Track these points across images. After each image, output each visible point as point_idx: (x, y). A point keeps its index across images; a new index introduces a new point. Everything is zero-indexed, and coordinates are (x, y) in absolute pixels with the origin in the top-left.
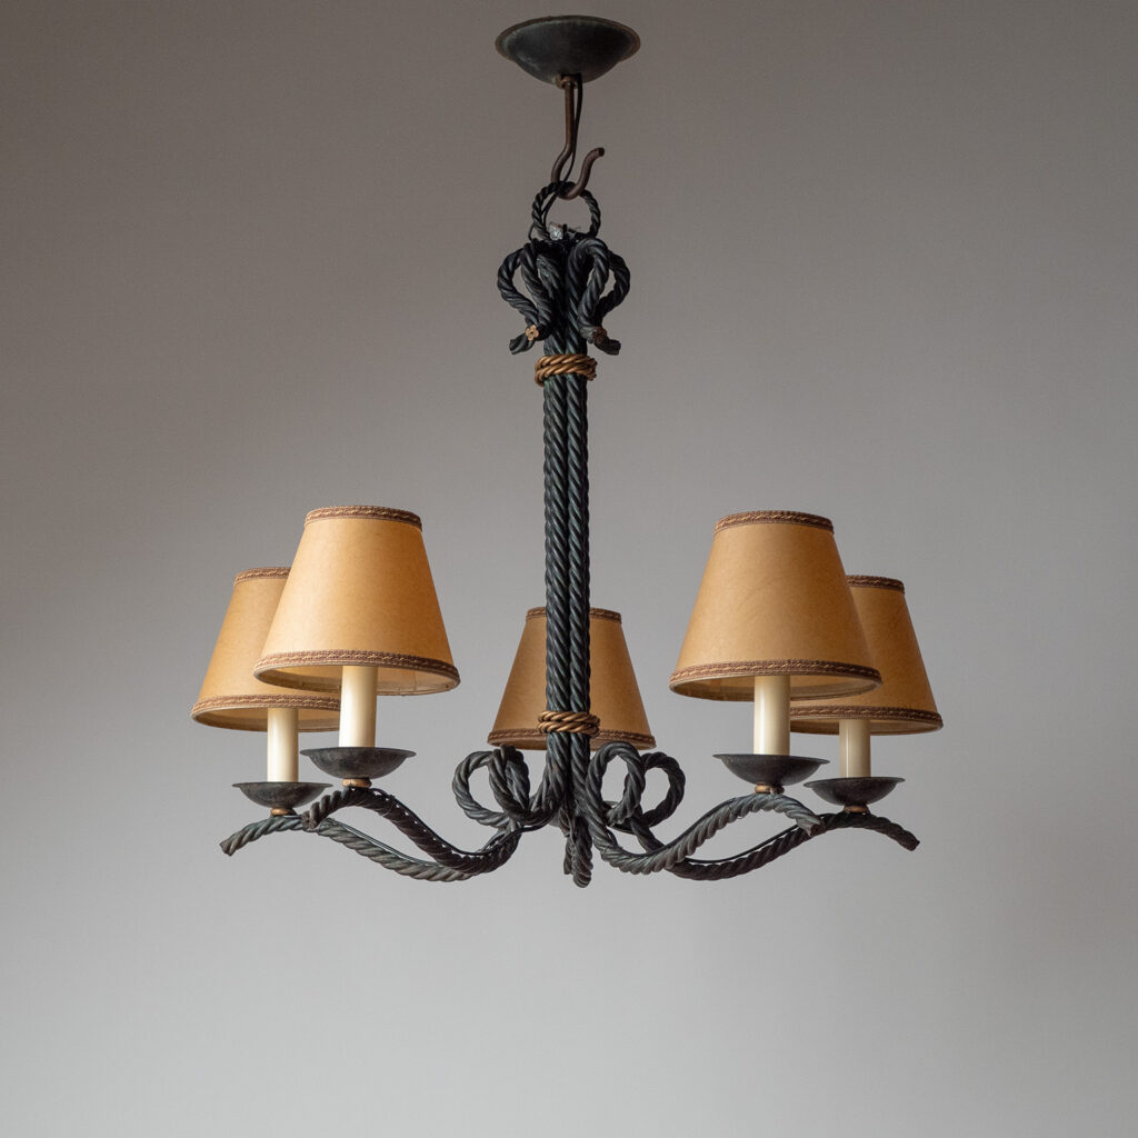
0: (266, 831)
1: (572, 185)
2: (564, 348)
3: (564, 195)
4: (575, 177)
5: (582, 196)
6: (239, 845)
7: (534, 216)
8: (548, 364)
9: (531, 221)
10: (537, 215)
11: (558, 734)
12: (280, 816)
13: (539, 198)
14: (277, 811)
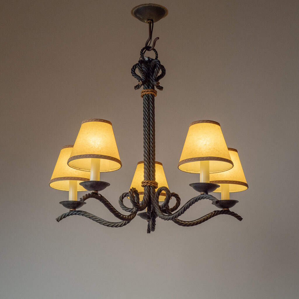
0: (68, 215)
1: (150, 47)
2: (149, 88)
3: (149, 50)
4: (151, 45)
5: (153, 50)
6: (61, 219)
7: (141, 55)
8: (144, 91)
9: (140, 56)
10: (141, 54)
11: (147, 186)
12: (72, 211)
13: (142, 50)
14: (71, 210)
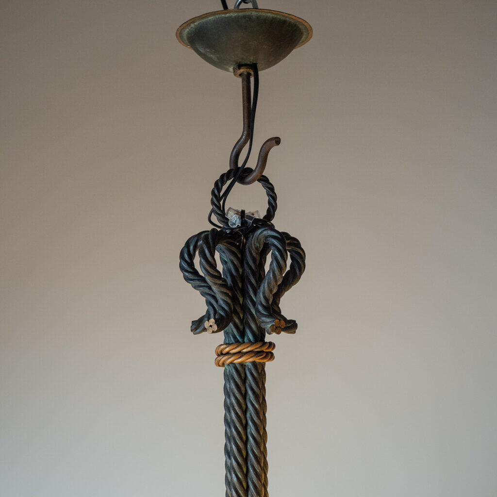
1: (250, 171)
2: (243, 334)
3: (242, 180)
4: (252, 164)
5: (259, 180)
7: (213, 203)
8: (228, 353)
9: (211, 207)
10: (216, 202)
13: (218, 185)
